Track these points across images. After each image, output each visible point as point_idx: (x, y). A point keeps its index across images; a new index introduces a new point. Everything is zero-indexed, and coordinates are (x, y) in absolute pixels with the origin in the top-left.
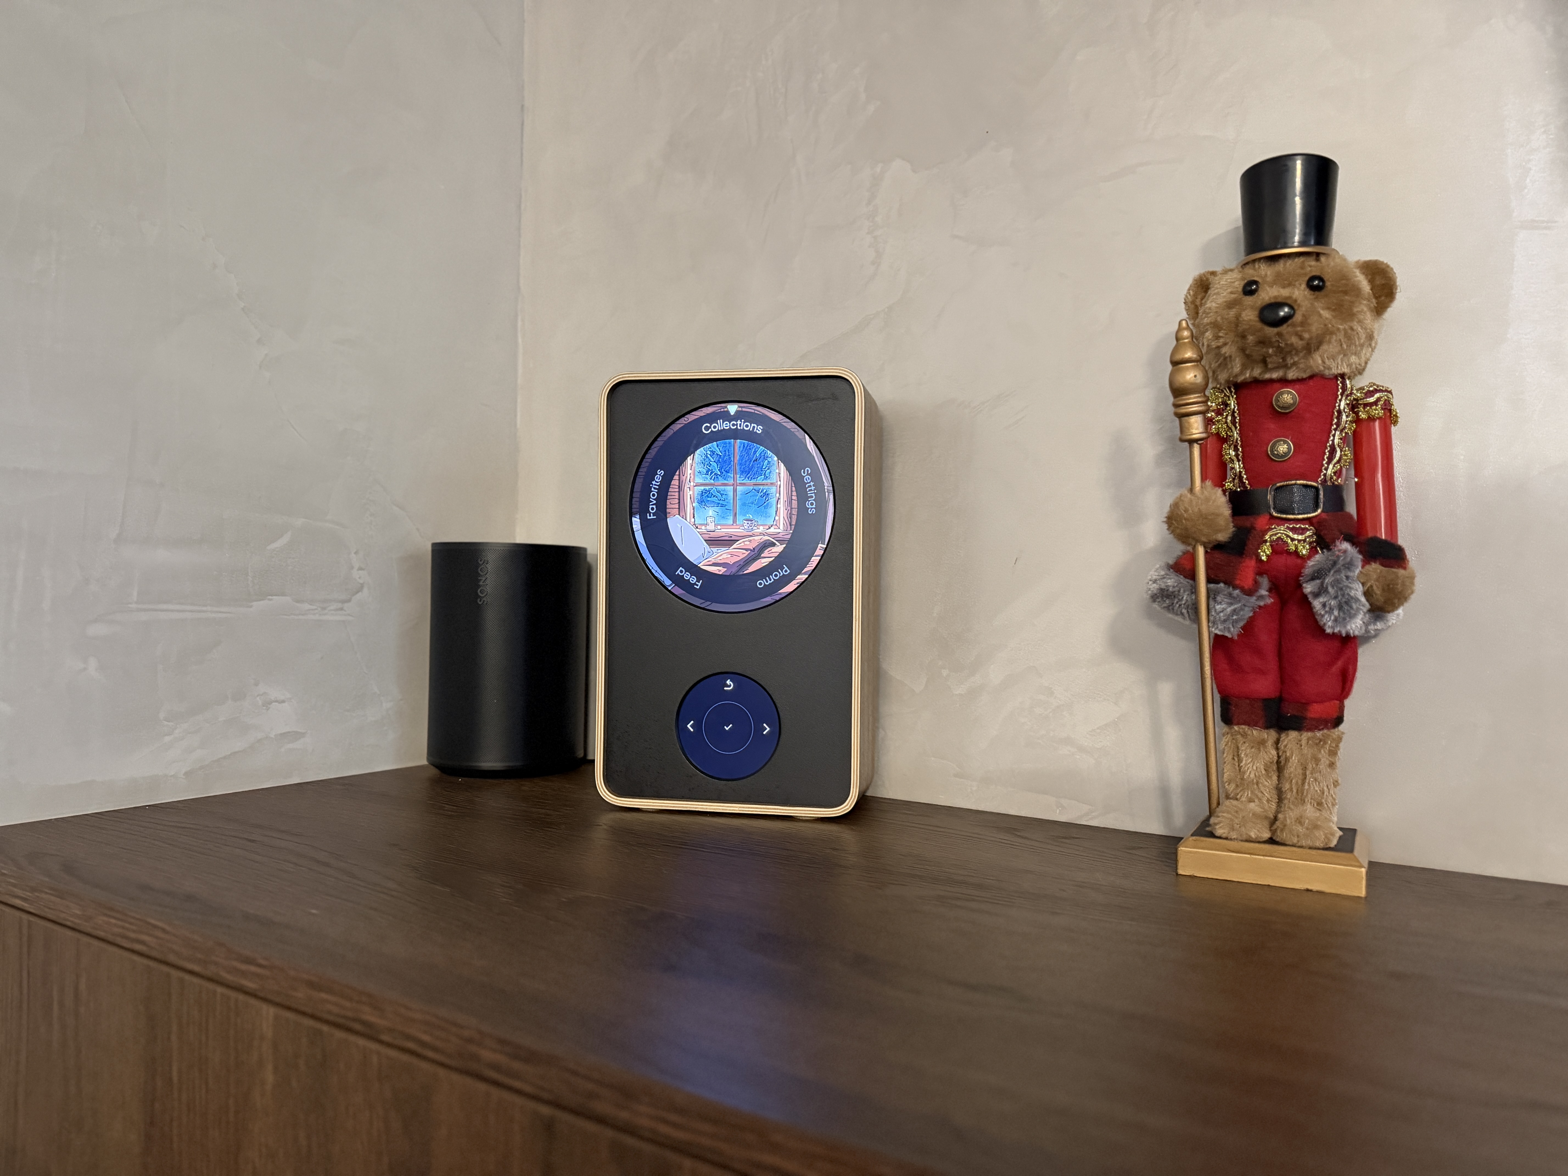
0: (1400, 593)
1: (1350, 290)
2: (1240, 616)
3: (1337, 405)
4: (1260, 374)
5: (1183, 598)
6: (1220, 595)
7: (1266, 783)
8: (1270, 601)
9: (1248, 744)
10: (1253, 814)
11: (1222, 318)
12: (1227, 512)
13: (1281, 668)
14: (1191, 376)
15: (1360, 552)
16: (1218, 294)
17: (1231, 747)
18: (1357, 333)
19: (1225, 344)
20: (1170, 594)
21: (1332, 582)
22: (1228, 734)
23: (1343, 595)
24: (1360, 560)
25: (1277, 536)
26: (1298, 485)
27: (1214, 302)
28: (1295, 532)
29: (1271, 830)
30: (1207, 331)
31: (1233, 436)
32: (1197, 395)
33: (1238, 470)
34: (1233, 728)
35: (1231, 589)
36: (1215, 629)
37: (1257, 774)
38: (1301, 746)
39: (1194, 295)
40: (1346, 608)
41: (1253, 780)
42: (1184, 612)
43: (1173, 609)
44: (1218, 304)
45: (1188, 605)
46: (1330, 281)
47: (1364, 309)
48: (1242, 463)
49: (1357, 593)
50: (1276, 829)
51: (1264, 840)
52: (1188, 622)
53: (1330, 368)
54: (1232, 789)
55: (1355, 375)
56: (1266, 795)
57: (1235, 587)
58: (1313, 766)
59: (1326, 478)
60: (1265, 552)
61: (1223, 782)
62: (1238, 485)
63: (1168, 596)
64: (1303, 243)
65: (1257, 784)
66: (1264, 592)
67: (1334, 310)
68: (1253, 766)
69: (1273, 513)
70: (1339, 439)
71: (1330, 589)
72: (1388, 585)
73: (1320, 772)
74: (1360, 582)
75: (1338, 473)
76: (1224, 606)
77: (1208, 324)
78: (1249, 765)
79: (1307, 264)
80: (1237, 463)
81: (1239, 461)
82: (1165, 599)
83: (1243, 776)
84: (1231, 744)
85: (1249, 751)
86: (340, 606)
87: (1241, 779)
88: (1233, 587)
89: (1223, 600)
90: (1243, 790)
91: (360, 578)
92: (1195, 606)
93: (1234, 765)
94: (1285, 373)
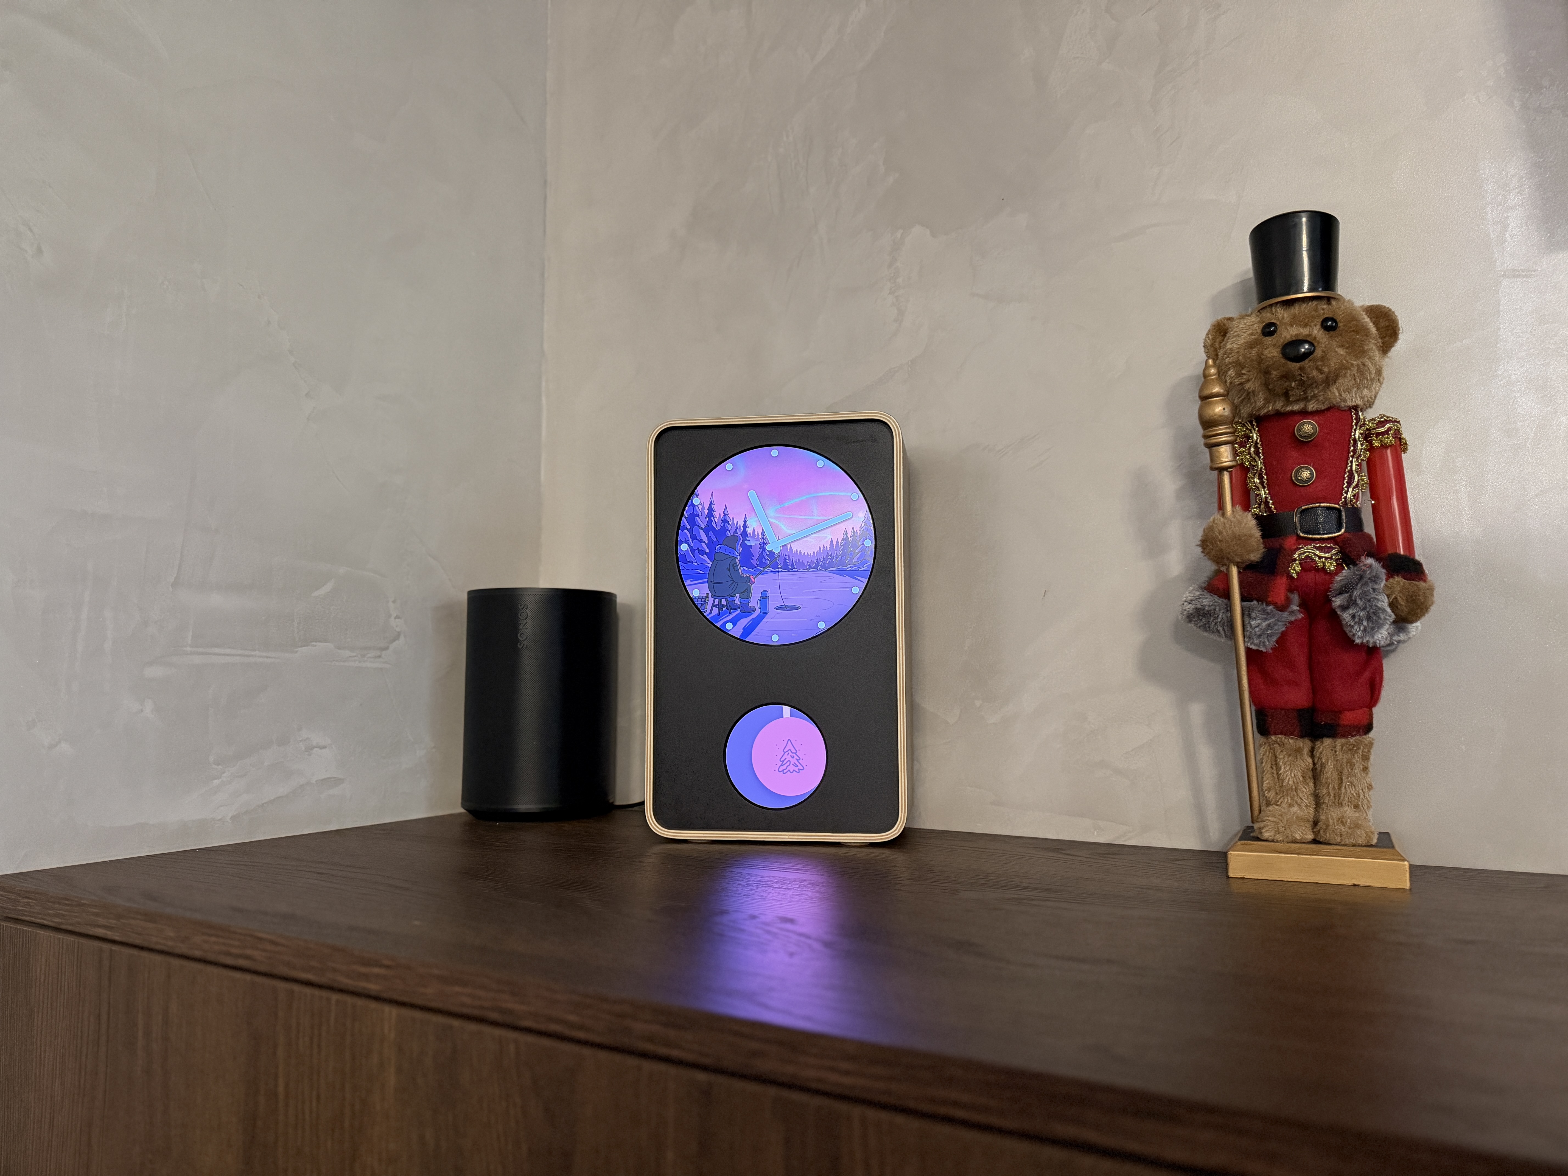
0: (1423, 603)
1: (1361, 330)
2: (1273, 631)
3: (1353, 434)
4: (1282, 407)
5: (1218, 616)
6: (1255, 611)
7: (1304, 789)
8: (1300, 616)
9: (1285, 753)
10: (1296, 818)
11: (1245, 357)
12: (1258, 534)
13: (1312, 679)
14: (1219, 409)
15: (1384, 567)
16: (1238, 336)
17: (1268, 757)
18: (1368, 369)
19: (1248, 381)
20: (1206, 613)
21: (1359, 595)
22: (1265, 744)
23: (1371, 607)
24: (1384, 574)
25: (1306, 554)
26: (1321, 507)
27: (1235, 343)
28: (1322, 550)
29: (1313, 832)
30: (1230, 370)
31: (1257, 465)
32: (1225, 427)
33: (1264, 496)
34: (1270, 737)
35: (1264, 605)
36: (1251, 644)
37: (1295, 780)
38: (1336, 752)
39: (1213, 339)
40: (1374, 618)
41: (1292, 786)
42: (1220, 630)
43: (1209, 627)
44: (1238, 345)
45: (1224, 623)
46: (1342, 322)
47: (1372, 346)
48: (1267, 490)
49: (1383, 604)
50: (1319, 831)
51: (1308, 841)
52: (1223, 640)
53: (1345, 401)
54: (1272, 796)
55: (1367, 408)
56: (1305, 800)
57: (1268, 604)
58: (1348, 771)
59: (1346, 501)
60: (1296, 569)
61: (1262, 790)
62: (1264, 510)
63: (1204, 615)
64: (1311, 290)
65: (1296, 790)
66: (1295, 608)
67: (1347, 348)
68: (1291, 774)
69: (1300, 533)
70: (1356, 465)
71: (1359, 601)
72: (1411, 597)
73: (1355, 776)
74: (1386, 594)
75: (1356, 496)
76: (1258, 622)
77: (1229, 363)
78: (1287, 773)
79: (1319, 307)
80: (1263, 490)
81: (1264, 488)
82: (1201, 618)
83: (1283, 784)
84: (1269, 753)
85: (1286, 759)
86: (378, 653)
87: (1280, 787)
88: (1266, 604)
89: (1257, 616)
90: (1283, 796)
91: (397, 626)
92: (1231, 623)
93: (1273, 773)
94: (1305, 405)
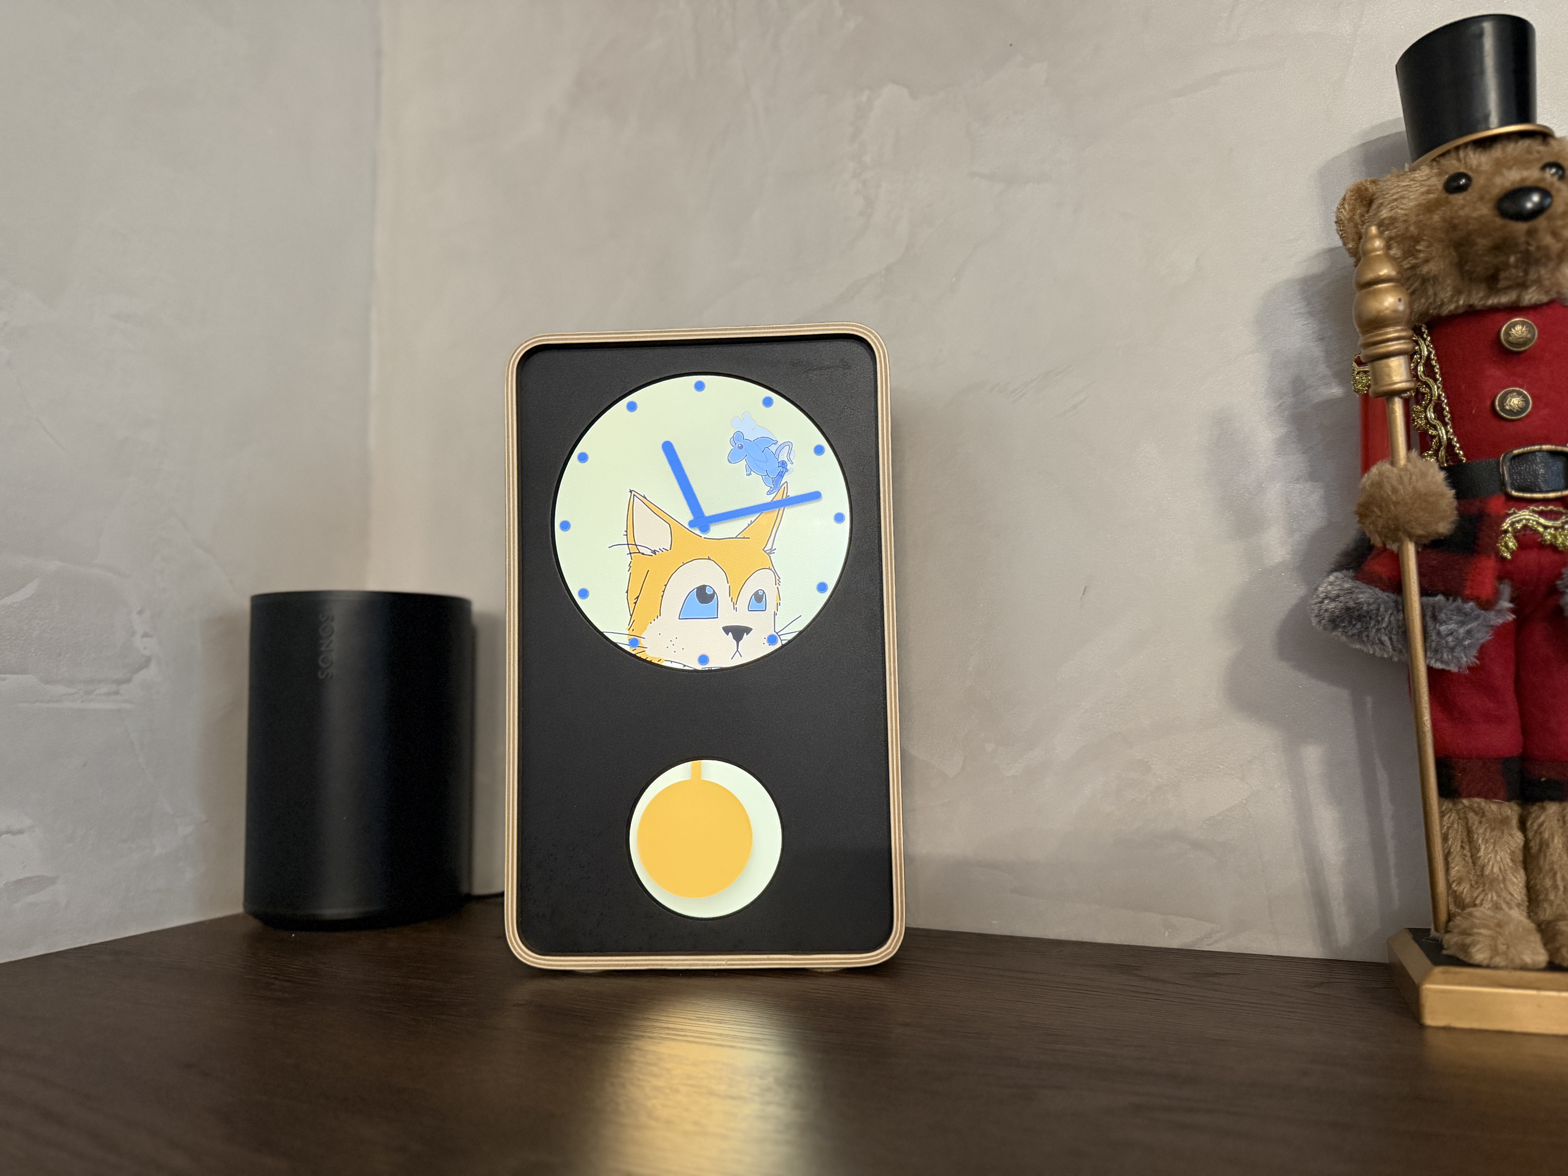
2: (1474, 640)
5: (1383, 619)
6: (1444, 611)
7: (1515, 880)
8: (1511, 617)
9: (1487, 825)
10: (1523, 928)
11: (1420, 227)
12: (1451, 493)
13: (1523, 714)
14: (1389, 300)
17: (1457, 831)
19: (1426, 261)
20: (1364, 614)
22: (1450, 811)
25: (1522, 523)
26: (1542, 451)
27: (1399, 207)
28: (1546, 517)
29: (1548, 951)
31: (1431, 392)
32: (1399, 328)
33: (1445, 437)
34: (1460, 803)
35: (1460, 600)
36: (1437, 662)
37: (1502, 867)
39: (1351, 211)
41: (1498, 876)
43: (1368, 636)
45: (1391, 628)
48: (1450, 427)
51: (1544, 965)
54: (1465, 890)
56: (1516, 896)
57: (1466, 600)
60: (1508, 545)
62: (1445, 458)
63: (1360, 618)
65: (1504, 880)
66: (1506, 604)
69: (1511, 492)
76: (1452, 626)
78: (1489, 856)
80: (1443, 428)
81: (1445, 424)
82: (1354, 622)
83: (1482, 871)
84: (1458, 825)
85: (1488, 835)
86: (114, 688)
87: (1478, 876)
88: (1462, 599)
89: (1451, 619)
90: (1483, 891)
91: (145, 648)
92: (1403, 629)
93: (1465, 855)
94: (1519, 297)
